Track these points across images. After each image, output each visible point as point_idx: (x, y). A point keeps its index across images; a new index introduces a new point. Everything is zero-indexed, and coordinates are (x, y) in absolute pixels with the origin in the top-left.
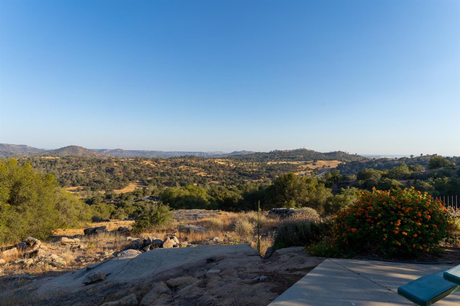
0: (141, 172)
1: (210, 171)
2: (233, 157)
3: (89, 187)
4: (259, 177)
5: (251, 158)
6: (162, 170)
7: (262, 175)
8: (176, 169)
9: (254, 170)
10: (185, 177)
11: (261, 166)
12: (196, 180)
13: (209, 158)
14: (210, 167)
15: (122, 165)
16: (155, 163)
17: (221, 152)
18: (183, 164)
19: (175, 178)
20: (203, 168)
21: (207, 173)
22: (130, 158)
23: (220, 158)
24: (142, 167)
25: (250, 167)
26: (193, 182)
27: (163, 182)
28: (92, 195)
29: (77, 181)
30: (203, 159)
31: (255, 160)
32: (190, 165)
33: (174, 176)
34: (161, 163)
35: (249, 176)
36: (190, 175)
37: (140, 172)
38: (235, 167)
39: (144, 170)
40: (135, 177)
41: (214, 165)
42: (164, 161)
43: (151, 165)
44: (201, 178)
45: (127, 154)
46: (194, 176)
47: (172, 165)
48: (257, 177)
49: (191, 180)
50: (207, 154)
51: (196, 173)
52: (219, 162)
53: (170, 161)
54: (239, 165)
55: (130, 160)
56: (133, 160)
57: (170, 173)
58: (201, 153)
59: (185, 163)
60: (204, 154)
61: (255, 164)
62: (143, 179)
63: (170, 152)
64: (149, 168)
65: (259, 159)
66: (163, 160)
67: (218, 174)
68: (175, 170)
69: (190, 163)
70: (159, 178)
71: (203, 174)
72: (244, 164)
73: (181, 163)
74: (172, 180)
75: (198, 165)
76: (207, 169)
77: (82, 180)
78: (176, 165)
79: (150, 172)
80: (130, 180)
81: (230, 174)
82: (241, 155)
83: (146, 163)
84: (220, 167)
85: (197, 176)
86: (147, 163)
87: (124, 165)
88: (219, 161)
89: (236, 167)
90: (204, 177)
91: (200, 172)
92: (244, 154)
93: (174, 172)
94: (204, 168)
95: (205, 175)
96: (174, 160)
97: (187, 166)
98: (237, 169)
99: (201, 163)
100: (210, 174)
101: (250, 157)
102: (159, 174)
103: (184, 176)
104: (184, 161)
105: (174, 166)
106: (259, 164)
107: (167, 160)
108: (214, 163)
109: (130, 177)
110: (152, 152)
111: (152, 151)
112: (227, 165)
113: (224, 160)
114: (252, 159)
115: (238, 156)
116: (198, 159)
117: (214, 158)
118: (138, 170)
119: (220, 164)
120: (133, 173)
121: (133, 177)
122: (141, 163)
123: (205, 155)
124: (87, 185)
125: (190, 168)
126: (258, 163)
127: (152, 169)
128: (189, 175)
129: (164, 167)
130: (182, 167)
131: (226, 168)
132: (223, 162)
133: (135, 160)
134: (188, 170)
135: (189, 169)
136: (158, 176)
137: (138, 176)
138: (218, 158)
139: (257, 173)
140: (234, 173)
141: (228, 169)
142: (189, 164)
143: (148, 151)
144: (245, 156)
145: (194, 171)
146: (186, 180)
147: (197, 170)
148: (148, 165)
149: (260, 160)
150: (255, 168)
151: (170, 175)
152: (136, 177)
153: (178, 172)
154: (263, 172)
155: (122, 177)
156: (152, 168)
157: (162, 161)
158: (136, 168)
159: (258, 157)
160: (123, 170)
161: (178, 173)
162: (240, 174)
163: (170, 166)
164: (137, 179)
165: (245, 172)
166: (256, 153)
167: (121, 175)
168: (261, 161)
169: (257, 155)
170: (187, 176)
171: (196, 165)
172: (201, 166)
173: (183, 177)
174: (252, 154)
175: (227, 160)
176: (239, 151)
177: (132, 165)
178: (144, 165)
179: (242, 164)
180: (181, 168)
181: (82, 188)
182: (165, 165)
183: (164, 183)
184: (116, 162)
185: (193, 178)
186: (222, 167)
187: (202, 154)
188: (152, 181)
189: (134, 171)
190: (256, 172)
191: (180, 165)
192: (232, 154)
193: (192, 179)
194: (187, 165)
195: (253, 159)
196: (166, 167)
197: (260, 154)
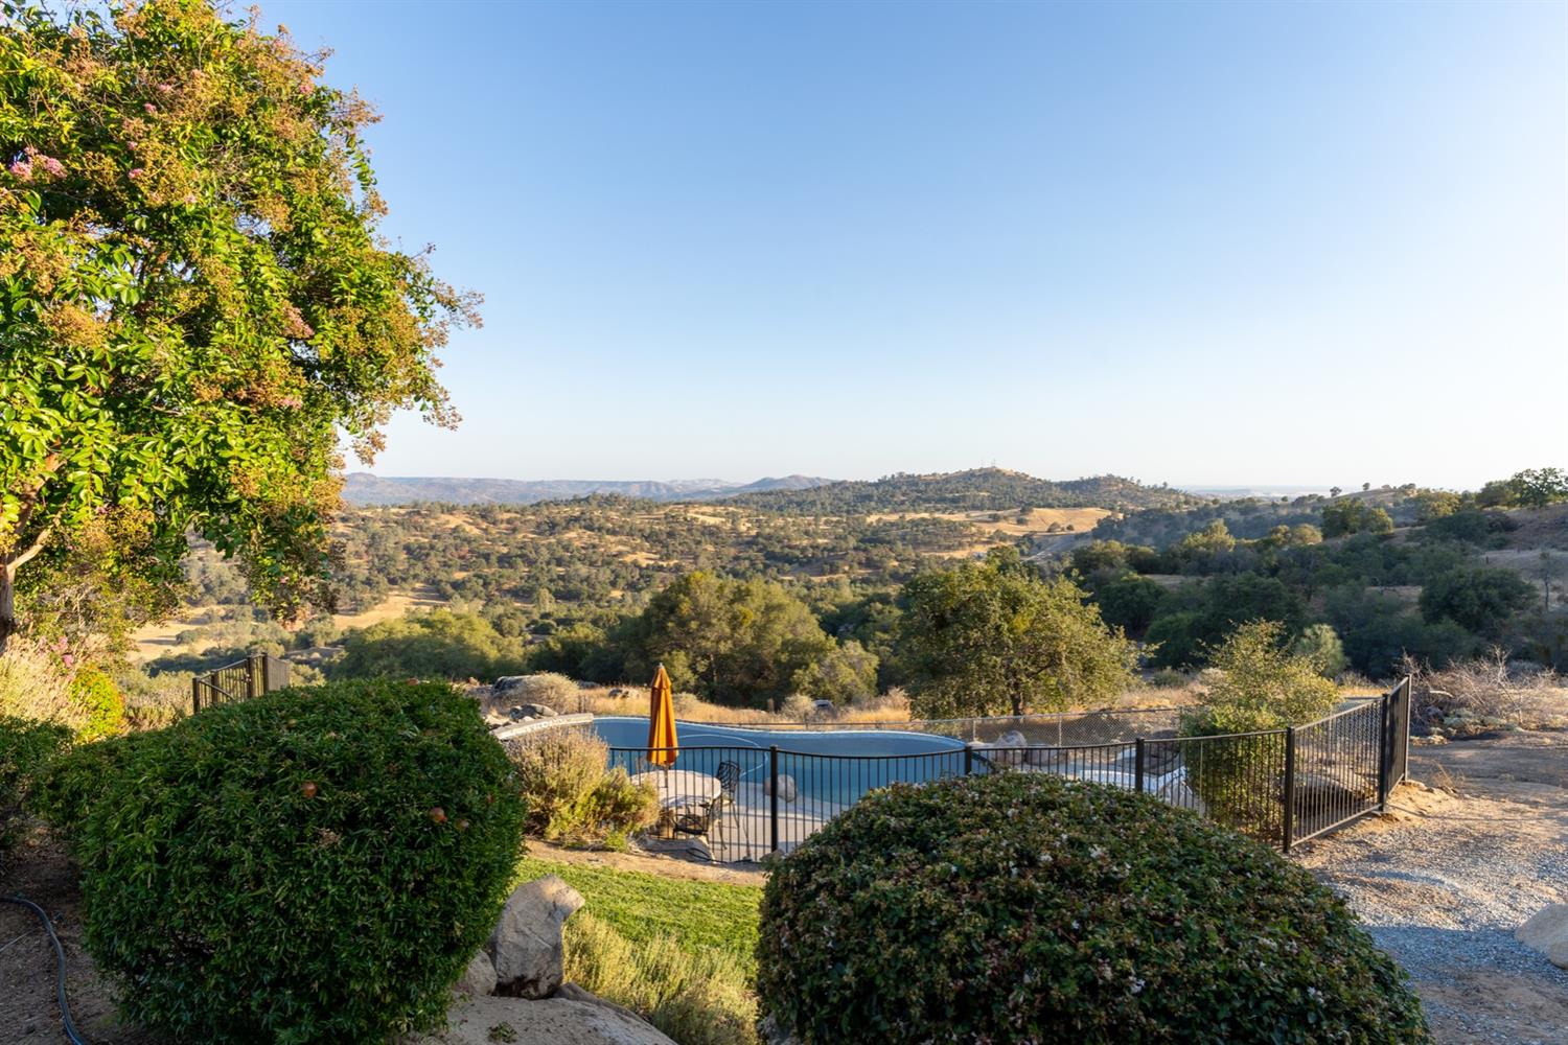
0: (432, 553)
1: (671, 548)
2: (755, 498)
3: (248, 609)
4: (831, 565)
5: (813, 503)
6: (505, 545)
7: (842, 558)
8: (553, 540)
9: (820, 541)
10: (584, 570)
11: (844, 528)
12: (620, 580)
13: (670, 503)
14: (671, 535)
15: (365, 531)
16: (479, 520)
17: (717, 481)
18: (577, 525)
19: (548, 571)
20: (647, 538)
21: (657, 556)
22: (393, 506)
23: (708, 504)
24: (435, 537)
25: (807, 533)
26: (610, 588)
27: (506, 587)
28: (253, 633)
29: (206, 586)
30: (648, 506)
31: (829, 509)
32: (600, 529)
33: (544, 566)
34: (502, 521)
35: (802, 564)
36: (600, 563)
37: (428, 555)
38: (753, 533)
39: (440, 545)
40: (408, 570)
41: (685, 528)
42: (513, 515)
43: (468, 528)
44: (637, 574)
45: (390, 489)
46: (613, 567)
47: (539, 529)
48: (827, 567)
49: (601, 578)
50: (669, 489)
51: (620, 554)
52: (701, 518)
53: (534, 514)
54: (769, 526)
55: (394, 514)
56: (402, 511)
57: (533, 556)
58: (649, 484)
59: (583, 523)
60: (658, 490)
61: (826, 523)
62: (439, 577)
63: (541, 483)
64: (458, 541)
65: (841, 504)
66: (509, 511)
67: (696, 558)
68: (549, 546)
69: (602, 520)
70: (493, 574)
71: (643, 558)
72: (788, 523)
73: (572, 521)
74: (537, 580)
75: (627, 528)
76: (660, 542)
77: (222, 584)
78: (553, 527)
79: (462, 553)
80: (392, 581)
81: (736, 558)
82: (781, 492)
83: (448, 522)
84: (703, 534)
85: (624, 564)
86: (454, 521)
87: (372, 530)
88: (703, 514)
89: (758, 535)
90: (648, 567)
91: (634, 550)
92: (794, 489)
93: (544, 551)
94: (650, 537)
95: (652, 562)
96: (546, 513)
97: (592, 530)
98: (760, 540)
99: (639, 520)
100: (668, 557)
101: (810, 499)
102: (493, 559)
103: (579, 565)
104: (583, 513)
105: (547, 533)
106: (838, 522)
107: (523, 511)
108: (685, 519)
109: (392, 570)
110: (478, 484)
111: (479, 480)
112: (729, 525)
113: (720, 509)
114: (819, 506)
115: (771, 493)
116: (632, 507)
117: (687, 504)
118: (420, 547)
119: (703, 522)
120: (403, 556)
121: (403, 572)
122: (433, 523)
123: (664, 491)
124: (242, 602)
125: (600, 538)
126: (835, 519)
127: (469, 543)
128: (596, 562)
129: (511, 537)
130: (572, 535)
131: (724, 535)
132: (714, 515)
133: (409, 513)
134: (594, 546)
135: (596, 541)
136: (489, 568)
137: (419, 569)
138: (701, 504)
139: (826, 553)
140: (752, 553)
141: (730, 541)
142: (597, 525)
143: (465, 480)
144: (795, 493)
145: (615, 549)
146: (587, 579)
147: (625, 544)
148: (455, 530)
149: (845, 508)
150: (825, 537)
151: (531, 563)
152: (412, 573)
153: (560, 552)
154: (846, 550)
155: (363, 573)
156: (468, 541)
157: (506, 516)
158: (412, 539)
159: (841, 500)
160: (369, 546)
161: (557, 555)
162: (771, 556)
163: (533, 533)
164: (415, 576)
165: (787, 550)
166: (834, 484)
167: (359, 566)
168: (848, 512)
169: (836, 491)
170: (592, 564)
171: (621, 527)
172: (640, 530)
173: (577, 570)
174: (819, 488)
175: (731, 509)
176: (780, 477)
177: (400, 530)
178: (443, 531)
179: (780, 522)
180: (570, 539)
181: (223, 613)
182: (514, 530)
183: (509, 591)
184: (344, 520)
185: (608, 572)
186: (712, 534)
187: (653, 488)
188: (468, 585)
189: (408, 549)
190: (825, 549)
191: (567, 528)
192: (752, 490)
193: (605, 575)
194: (590, 528)
195: (822, 504)
196: (519, 536)
197: (847, 488)
